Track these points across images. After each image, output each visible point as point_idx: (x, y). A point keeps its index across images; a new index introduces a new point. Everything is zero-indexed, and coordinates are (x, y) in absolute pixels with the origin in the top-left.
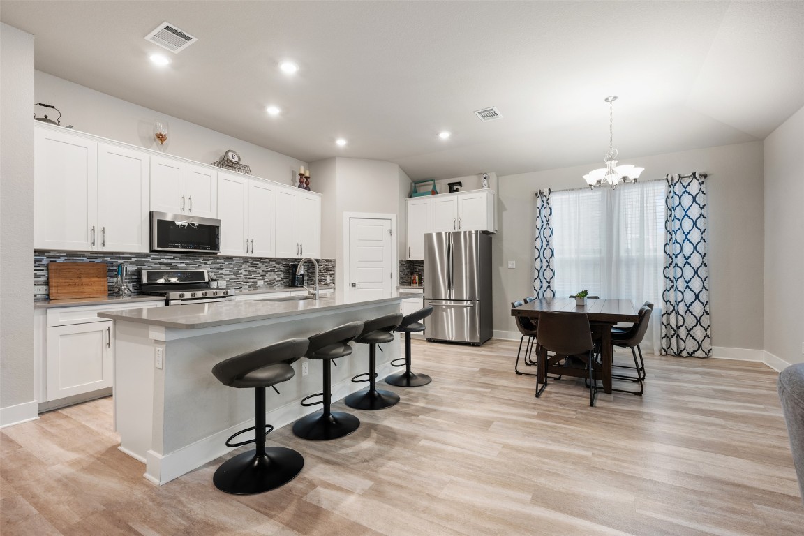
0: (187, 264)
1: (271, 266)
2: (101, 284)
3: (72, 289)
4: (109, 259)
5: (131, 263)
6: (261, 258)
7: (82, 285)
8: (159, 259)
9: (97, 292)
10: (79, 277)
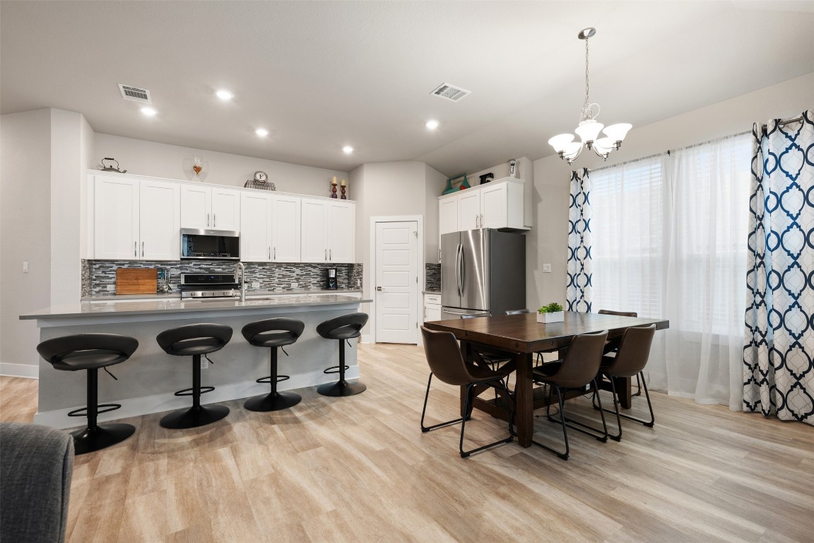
0: (223, 269)
1: (306, 270)
2: (151, 284)
3: (131, 287)
4: (159, 266)
5: (177, 268)
6: (295, 264)
7: (138, 284)
8: (199, 265)
9: (149, 290)
10: (137, 279)
